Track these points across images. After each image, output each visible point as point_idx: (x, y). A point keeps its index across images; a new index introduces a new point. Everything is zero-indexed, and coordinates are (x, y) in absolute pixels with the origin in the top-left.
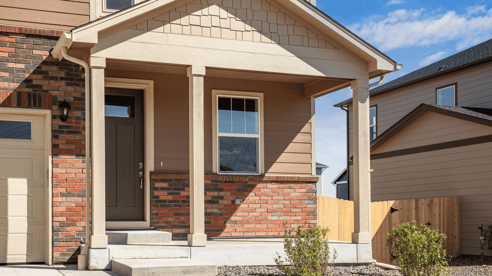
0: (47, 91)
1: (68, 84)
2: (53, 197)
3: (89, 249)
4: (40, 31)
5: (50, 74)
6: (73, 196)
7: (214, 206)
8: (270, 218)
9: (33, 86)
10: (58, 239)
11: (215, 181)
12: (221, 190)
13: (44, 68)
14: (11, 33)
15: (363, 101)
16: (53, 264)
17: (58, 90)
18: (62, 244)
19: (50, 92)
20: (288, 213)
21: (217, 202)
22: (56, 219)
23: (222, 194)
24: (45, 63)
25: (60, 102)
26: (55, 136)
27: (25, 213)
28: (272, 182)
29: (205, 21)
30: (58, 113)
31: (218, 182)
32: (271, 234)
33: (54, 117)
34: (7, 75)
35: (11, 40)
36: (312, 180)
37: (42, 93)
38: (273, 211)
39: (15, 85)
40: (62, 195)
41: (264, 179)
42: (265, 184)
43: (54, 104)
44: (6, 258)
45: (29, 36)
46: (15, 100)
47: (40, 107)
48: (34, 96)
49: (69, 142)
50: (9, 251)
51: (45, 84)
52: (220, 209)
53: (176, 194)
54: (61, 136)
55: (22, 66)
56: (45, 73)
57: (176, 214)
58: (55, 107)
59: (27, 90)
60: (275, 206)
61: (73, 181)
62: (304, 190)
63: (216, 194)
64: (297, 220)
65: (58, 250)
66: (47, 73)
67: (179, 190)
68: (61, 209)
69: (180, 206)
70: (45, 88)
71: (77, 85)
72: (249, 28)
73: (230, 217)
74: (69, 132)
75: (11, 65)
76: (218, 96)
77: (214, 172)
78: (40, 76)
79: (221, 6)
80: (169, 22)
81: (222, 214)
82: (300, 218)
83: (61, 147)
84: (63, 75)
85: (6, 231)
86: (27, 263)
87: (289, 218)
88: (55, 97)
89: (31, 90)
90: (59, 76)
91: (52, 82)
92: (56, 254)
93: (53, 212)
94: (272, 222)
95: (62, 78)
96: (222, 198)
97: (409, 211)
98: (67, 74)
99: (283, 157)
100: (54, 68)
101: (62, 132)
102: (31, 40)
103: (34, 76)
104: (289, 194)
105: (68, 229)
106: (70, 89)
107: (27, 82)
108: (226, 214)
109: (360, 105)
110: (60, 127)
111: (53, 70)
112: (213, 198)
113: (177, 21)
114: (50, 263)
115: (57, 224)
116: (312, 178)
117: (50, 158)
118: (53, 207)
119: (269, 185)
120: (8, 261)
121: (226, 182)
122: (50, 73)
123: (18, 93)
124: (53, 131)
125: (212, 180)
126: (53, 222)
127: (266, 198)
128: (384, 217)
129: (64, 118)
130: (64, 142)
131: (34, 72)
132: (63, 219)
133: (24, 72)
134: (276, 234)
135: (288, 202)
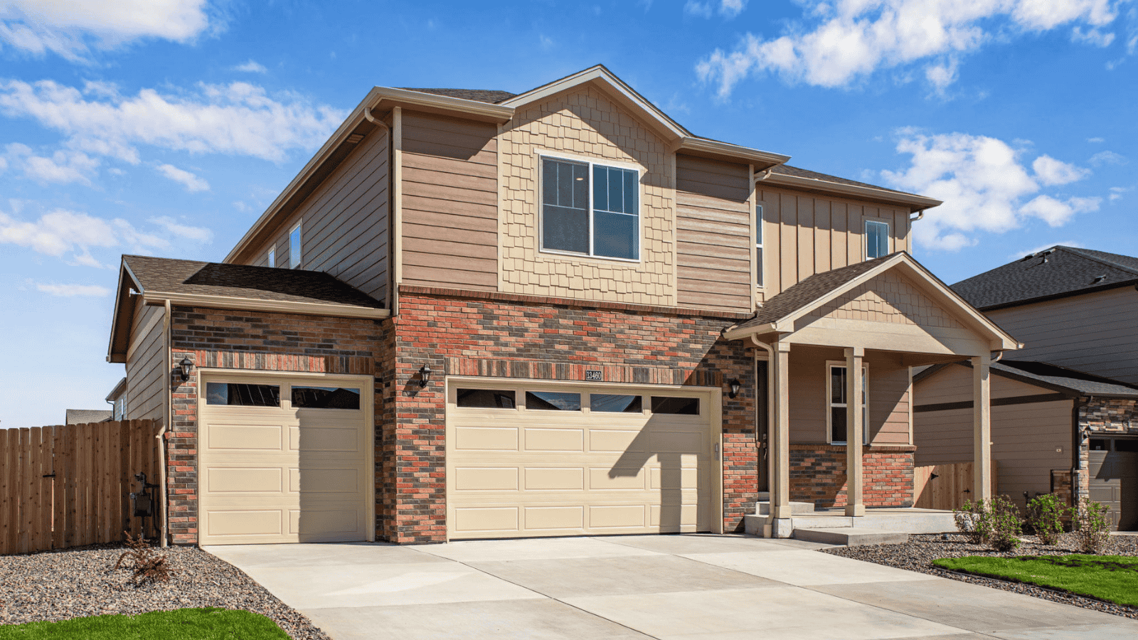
0: (719, 370)
1: (735, 363)
2: (723, 470)
3: (776, 519)
4: (715, 313)
5: (721, 354)
6: (739, 469)
7: (828, 476)
8: (874, 488)
9: (709, 365)
10: (728, 510)
11: (829, 451)
12: (834, 460)
13: (717, 348)
14: (693, 316)
15: (985, 379)
16: (724, 533)
17: (727, 369)
18: (730, 514)
19: (721, 370)
20: (889, 483)
21: (830, 473)
22: (726, 490)
23: (834, 464)
24: (717, 343)
25: (729, 380)
26: (725, 413)
27: (695, 485)
28: (876, 452)
29: (864, 306)
30: (727, 390)
31: (831, 452)
32: (875, 504)
33: (724, 394)
34: (688, 355)
35: (691, 322)
36: (910, 450)
37: (715, 372)
38: (877, 481)
39: (694, 365)
40: (730, 468)
41: (871, 449)
42: (870, 455)
43: (724, 382)
44: (680, 528)
45: (705, 318)
46: (695, 378)
47: (714, 385)
48: (709, 374)
49: (736, 418)
50: (683, 521)
51: (718, 363)
52: (833, 480)
53: (797, 464)
54: (729, 411)
55: (699, 346)
56: (717, 352)
57: (797, 485)
58: (725, 385)
59: (704, 369)
60: (879, 476)
61: (739, 455)
62: (903, 460)
63: (829, 464)
64: (897, 490)
65: (727, 520)
66: (718, 352)
67: (799, 460)
68: (729, 481)
69: (800, 476)
70: (717, 367)
71: (742, 363)
72: (897, 311)
73: (841, 488)
74: (736, 409)
75: (692, 346)
76: (831, 366)
77: (828, 442)
78: (713, 356)
79: (875, 292)
80: (837, 308)
81: (834, 485)
82: (899, 488)
83: (730, 422)
84: (731, 354)
85: (680, 502)
86: (698, 533)
87: (890, 488)
88: (724, 375)
89: (707, 369)
90: (728, 355)
91: (723, 360)
92: (727, 524)
93: (723, 484)
94: (876, 492)
95: (730, 357)
96: (834, 468)
97: (949, 477)
98: (734, 353)
99: (885, 427)
100: (724, 348)
101: (730, 408)
102: (707, 321)
103: (710, 356)
104: (890, 464)
105: (735, 500)
106: (737, 367)
107: (704, 360)
108: (838, 484)
109: (983, 381)
110: (729, 403)
111: (723, 349)
112: (827, 469)
113: (843, 307)
114: (722, 533)
115: (726, 495)
116: (910, 447)
117: (721, 435)
118: (723, 479)
119: (874, 455)
120: (682, 531)
121: (838, 452)
122: (721, 352)
123: (697, 372)
124: (724, 407)
125: (826, 451)
126: (723, 493)
127: (871, 468)
128: (925, 483)
129: (732, 395)
130: (732, 418)
131: (709, 352)
132: (731, 491)
133: (702, 352)
134: (879, 504)
135: (889, 472)
